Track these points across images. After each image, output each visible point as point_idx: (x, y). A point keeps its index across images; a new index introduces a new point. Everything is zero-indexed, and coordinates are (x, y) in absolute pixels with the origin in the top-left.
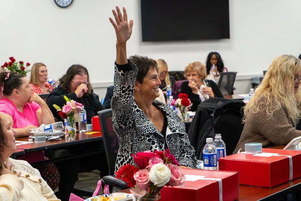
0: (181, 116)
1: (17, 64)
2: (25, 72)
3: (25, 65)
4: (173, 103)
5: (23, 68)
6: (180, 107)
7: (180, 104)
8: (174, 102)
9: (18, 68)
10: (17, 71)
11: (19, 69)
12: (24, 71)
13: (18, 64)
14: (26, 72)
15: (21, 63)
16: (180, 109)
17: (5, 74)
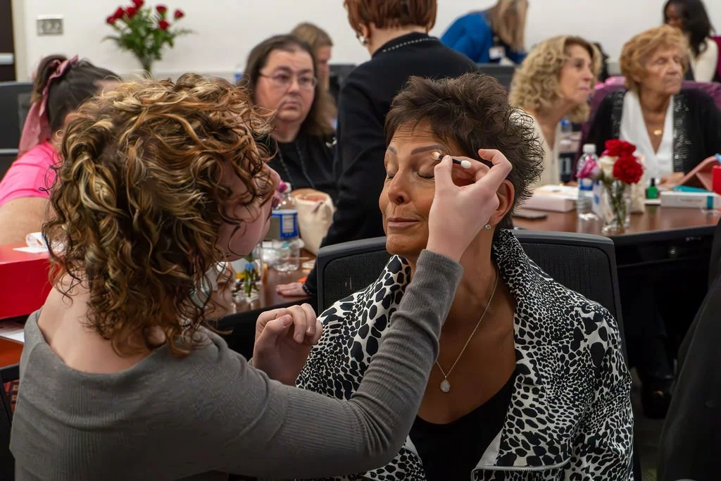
0: (611, 213)
1: (149, 11)
2: (168, 36)
3: (169, 17)
4: (587, 171)
5: (164, 25)
6: (607, 183)
7: (608, 172)
8: (591, 168)
9: (151, 23)
10: (149, 31)
11: (155, 26)
12: (167, 33)
13: (154, 14)
14: (173, 36)
15: (161, 9)
16: (610, 190)
17: (55, 61)
